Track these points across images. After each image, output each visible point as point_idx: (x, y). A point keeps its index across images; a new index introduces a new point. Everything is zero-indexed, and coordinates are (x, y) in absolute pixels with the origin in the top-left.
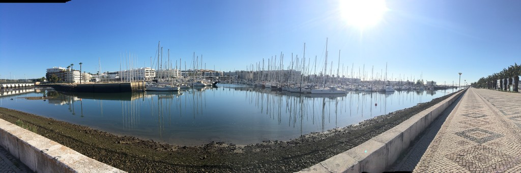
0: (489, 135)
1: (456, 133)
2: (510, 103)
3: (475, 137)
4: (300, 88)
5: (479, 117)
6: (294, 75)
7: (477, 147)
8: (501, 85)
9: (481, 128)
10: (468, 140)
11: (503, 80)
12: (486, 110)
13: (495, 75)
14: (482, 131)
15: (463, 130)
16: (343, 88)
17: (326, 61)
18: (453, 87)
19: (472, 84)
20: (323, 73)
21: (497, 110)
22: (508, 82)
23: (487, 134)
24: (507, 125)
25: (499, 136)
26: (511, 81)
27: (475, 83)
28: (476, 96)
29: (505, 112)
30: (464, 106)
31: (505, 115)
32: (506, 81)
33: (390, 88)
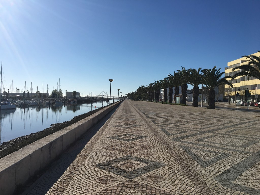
0: (145, 165)
1: (98, 166)
2: (175, 119)
3: (125, 168)
5: (133, 140)
7: (127, 183)
8: (165, 96)
9: (134, 155)
10: (114, 175)
11: (168, 89)
12: (143, 129)
13: (158, 82)
14: (136, 159)
15: (109, 159)
18: (102, 100)
19: (128, 94)
21: (158, 129)
22: (174, 92)
23: (142, 163)
24: (170, 149)
25: (157, 165)
26: (177, 90)
27: (133, 93)
28: (133, 110)
29: (168, 131)
30: (115, 124)
31: (168, 134)
32: (171, 90)
33: (8, 104)
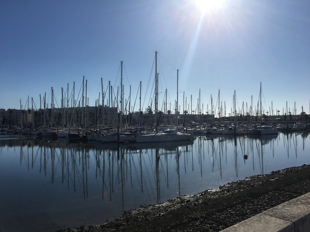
4: (118, 134)
6: (106, 114)
16: (186, 131)
17: (156, 89)
20: (153, 109)
33: (269, 128)
